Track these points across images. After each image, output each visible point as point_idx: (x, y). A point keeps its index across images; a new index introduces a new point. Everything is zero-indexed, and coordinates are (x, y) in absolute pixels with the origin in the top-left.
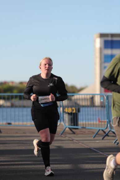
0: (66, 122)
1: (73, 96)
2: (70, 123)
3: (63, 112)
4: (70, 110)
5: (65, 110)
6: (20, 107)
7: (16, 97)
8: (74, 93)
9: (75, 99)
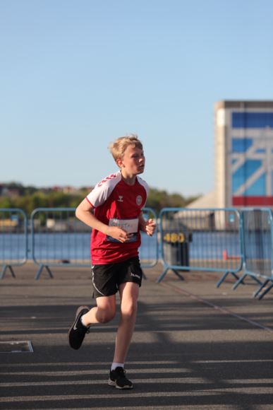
0: (167, 259)
1: (176, 212)
2: (175, 262)
4: (173, 238)
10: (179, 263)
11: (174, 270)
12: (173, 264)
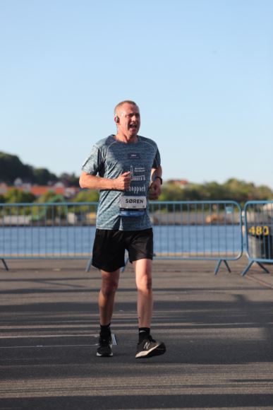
0: (252, 252)
1: (264, 204)
2: (260, 255)
3: (248, 233)
4: (259, 231)
5: (250, 231)
6: (170, 224)
7: (163, 207)
8: (265, 199)
9: (268, 211)
10: (264, 255)
11: (259, 263)
12: (258, 257)
